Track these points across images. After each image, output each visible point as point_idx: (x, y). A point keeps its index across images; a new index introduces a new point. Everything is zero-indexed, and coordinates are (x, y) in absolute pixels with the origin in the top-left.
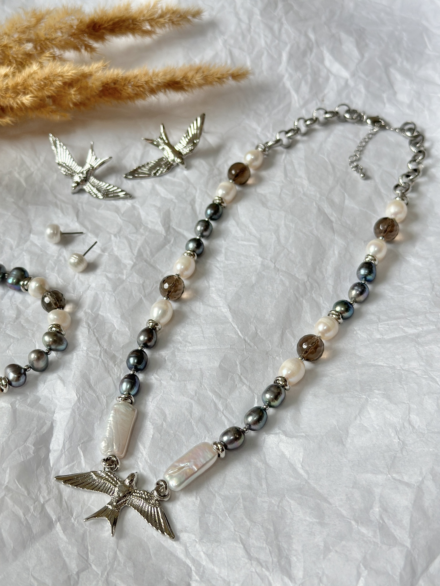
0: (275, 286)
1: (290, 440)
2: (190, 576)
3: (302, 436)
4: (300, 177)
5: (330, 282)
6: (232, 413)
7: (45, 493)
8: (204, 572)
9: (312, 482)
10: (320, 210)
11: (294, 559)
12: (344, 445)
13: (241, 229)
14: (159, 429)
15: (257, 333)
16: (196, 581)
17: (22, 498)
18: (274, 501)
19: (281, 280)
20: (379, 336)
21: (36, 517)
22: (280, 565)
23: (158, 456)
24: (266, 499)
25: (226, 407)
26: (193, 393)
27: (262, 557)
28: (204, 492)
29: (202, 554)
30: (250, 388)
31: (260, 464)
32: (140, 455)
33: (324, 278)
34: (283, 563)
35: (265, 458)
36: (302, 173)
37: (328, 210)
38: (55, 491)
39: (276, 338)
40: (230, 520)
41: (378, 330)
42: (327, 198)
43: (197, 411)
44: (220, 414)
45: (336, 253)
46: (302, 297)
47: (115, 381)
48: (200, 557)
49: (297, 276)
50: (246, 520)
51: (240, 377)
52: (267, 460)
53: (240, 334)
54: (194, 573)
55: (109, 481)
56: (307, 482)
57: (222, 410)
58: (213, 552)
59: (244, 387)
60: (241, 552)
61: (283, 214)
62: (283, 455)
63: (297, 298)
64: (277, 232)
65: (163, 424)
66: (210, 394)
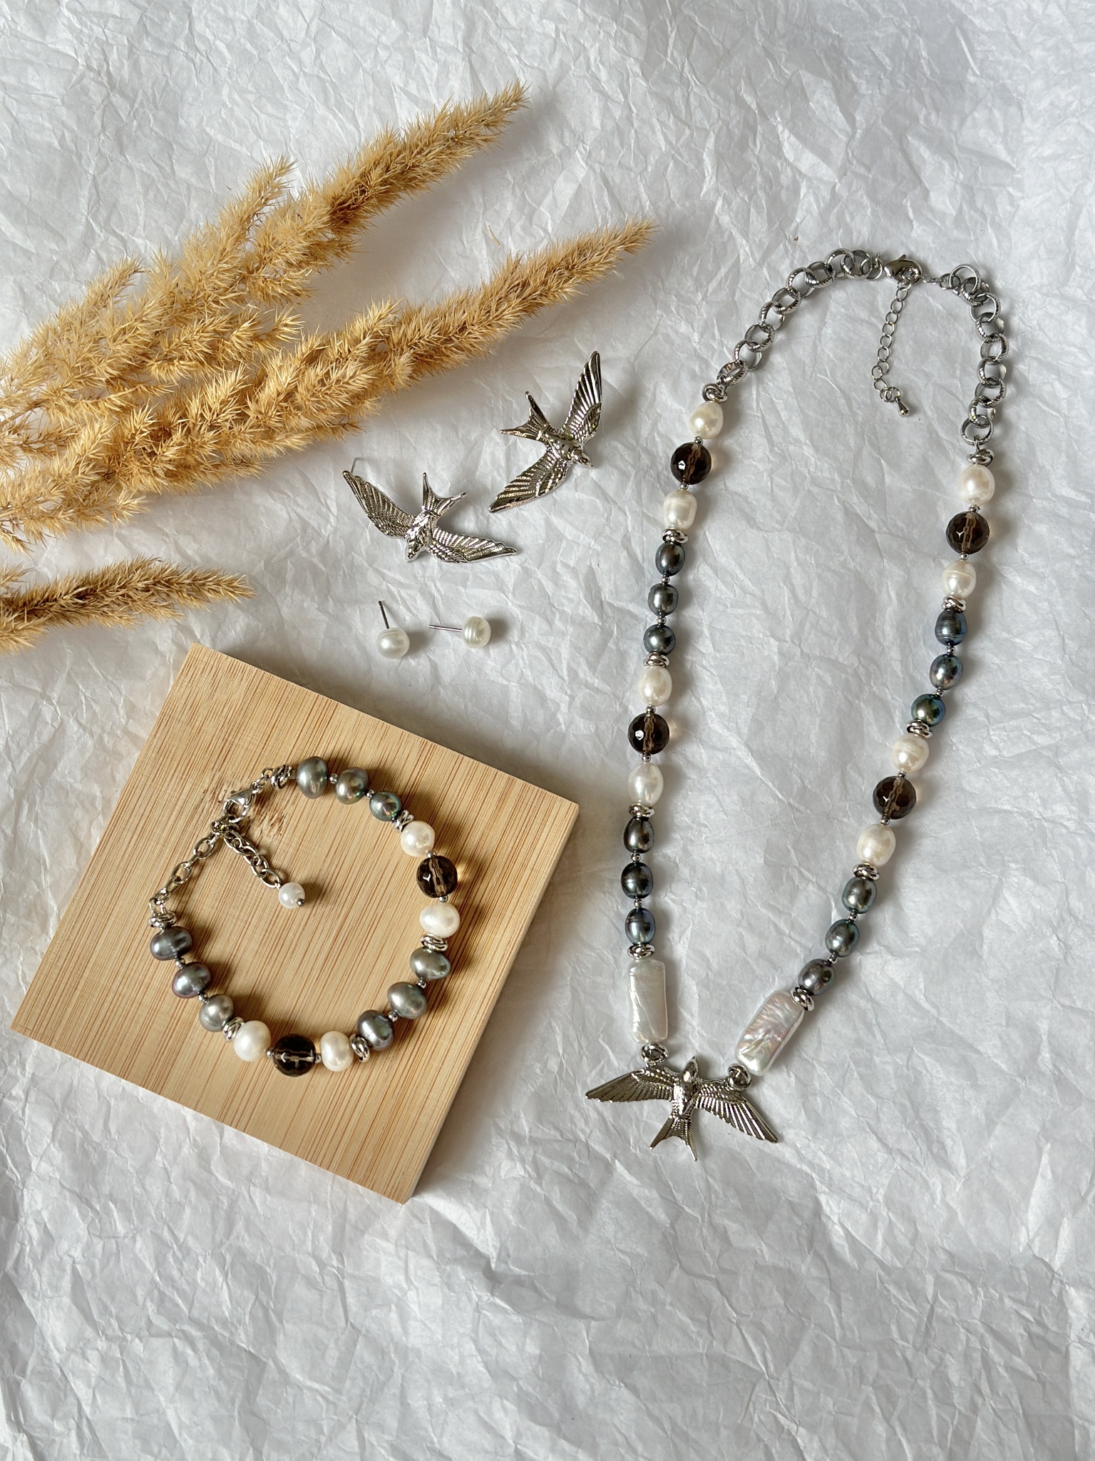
0: (811, 690)
1: (899, 962)
2: (813, 1186)
3: (916, 952)
4: (797, 441)
5: (894, 654)
6: (803, 932)
7: (582, 1124)
8: (831, 1179)
9: (944, 1020)
10: (849, 512)
11: (949, 1143)
12: (980, 957)
13: (724, 582)
14: (704, 984)
15: (805, 787)
16: (824, 1192)
17: (556, 1146)
18: (900, 1059)
19: (818, 676)
20: (994, 752)
21: (585, 1166)
22: (932, 1154)
23: (716, 1023)
24: (888, 1059)
25: (792, 926)
26: (738, 916)
27: (905, 1146)
28: (796, 1063)
29: (821, 1154)
30: (820, 888)
31: (863, 1003)
32: (688, 1027)
33: (883, 649)
34: (935, 1150)
35: (868, 992)
36: (797, 432)
37: (860, 508)
38: (593, 1115)
39: (835, 785)
40: (846, 1099)
41: (991, 740)
42: (854, 481)
43: (753, 944)
44: (787, 940)
45: (893, 594)
46: (858, 698)
47: (614, 921)
48: (820, 1159)
49: (841, 660)
50: (869, 1096)
51: (800, 872)
52: (872, 994)
53: (780, 796)
54: (818, 1183)
55: (662, 1082)
56: (939, 1021)
57: (787, 932)
58: (835, 1149)
59: (810, 887)
60: (874, 1144)
61: (788, 536)
62: (893, 984)
63: (850, 702)
64: (787, 578)
65: (707, 975)
66: (764, 911)
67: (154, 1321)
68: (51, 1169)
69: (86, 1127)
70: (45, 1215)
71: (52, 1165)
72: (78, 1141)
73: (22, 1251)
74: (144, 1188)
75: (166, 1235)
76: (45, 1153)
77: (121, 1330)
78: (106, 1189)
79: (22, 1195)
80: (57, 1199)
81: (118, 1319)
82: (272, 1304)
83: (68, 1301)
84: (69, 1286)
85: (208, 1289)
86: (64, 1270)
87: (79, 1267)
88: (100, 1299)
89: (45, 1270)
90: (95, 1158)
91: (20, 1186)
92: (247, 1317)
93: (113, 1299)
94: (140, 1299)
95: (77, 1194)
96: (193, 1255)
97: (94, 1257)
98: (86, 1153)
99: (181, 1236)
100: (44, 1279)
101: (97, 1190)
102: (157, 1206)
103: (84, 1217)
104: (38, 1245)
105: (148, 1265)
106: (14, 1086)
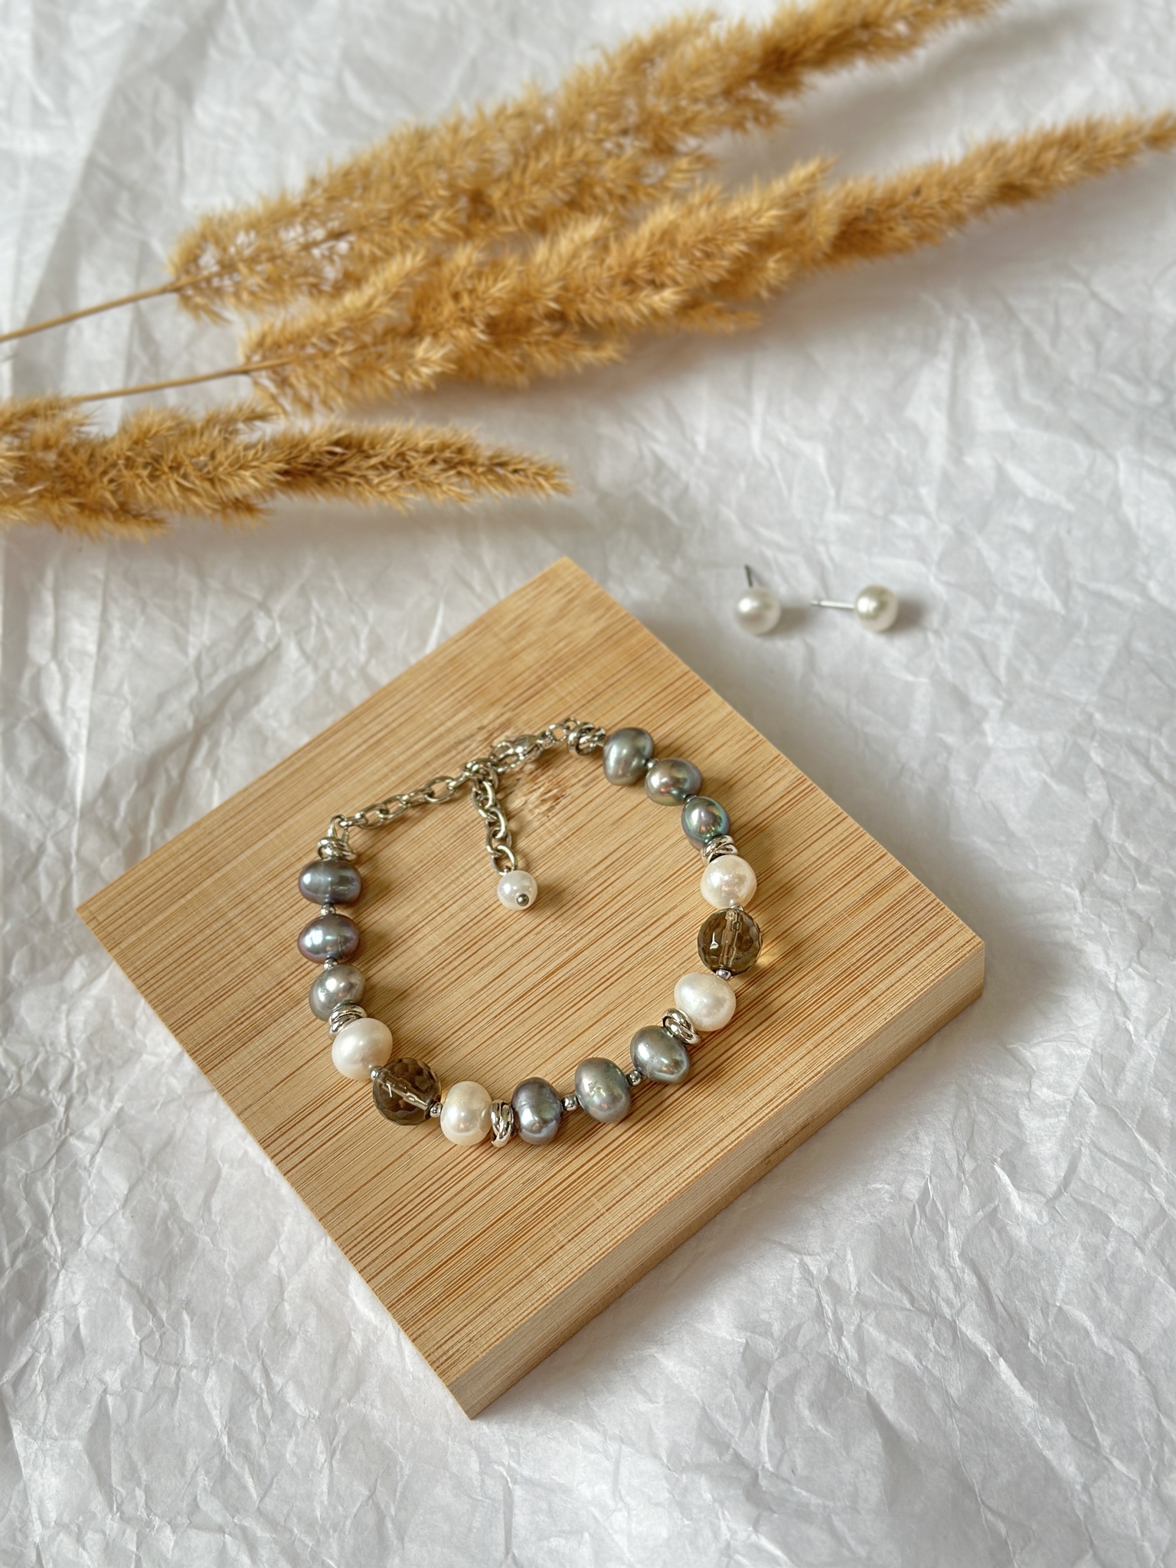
67: (201, 1505)
68: (110, 1246)
69: (178, 1198)
70: (82, 1312)
71: (113, 1241)
72: (160, 1214)
73: (31, 1361)
74: (241, 1302)
75: (257, 1377)
76: (107, 1222)
77: (147, 1507)
78: (182, 1293)
79: (56, 1280)
80: (106, 1291)
81: (148, 1491)
82: (393, 1511)
83: (80, 1447)
84: (89, 1424)
85: (298, 1470)
86: (87, 1401)
87: (110, 1400)
88: (129, 1457)
89: (58, 1397)
90: (178, 1243)
91: (57, 1265)
92: (348, 1522)
93: (148, 1460)
94: (190, 1465)
95: (138, 1290)
96: (289, 1415)
97: (138, 1389)
98: (167, 1234)
99: (278, 1381)
100: (53, 1409)
101: (170, 1291)
102: (254, 1329)
103: (139, 1325)
104: (59, 1355)
105: (215, 1414)
106: (89, 1123)
